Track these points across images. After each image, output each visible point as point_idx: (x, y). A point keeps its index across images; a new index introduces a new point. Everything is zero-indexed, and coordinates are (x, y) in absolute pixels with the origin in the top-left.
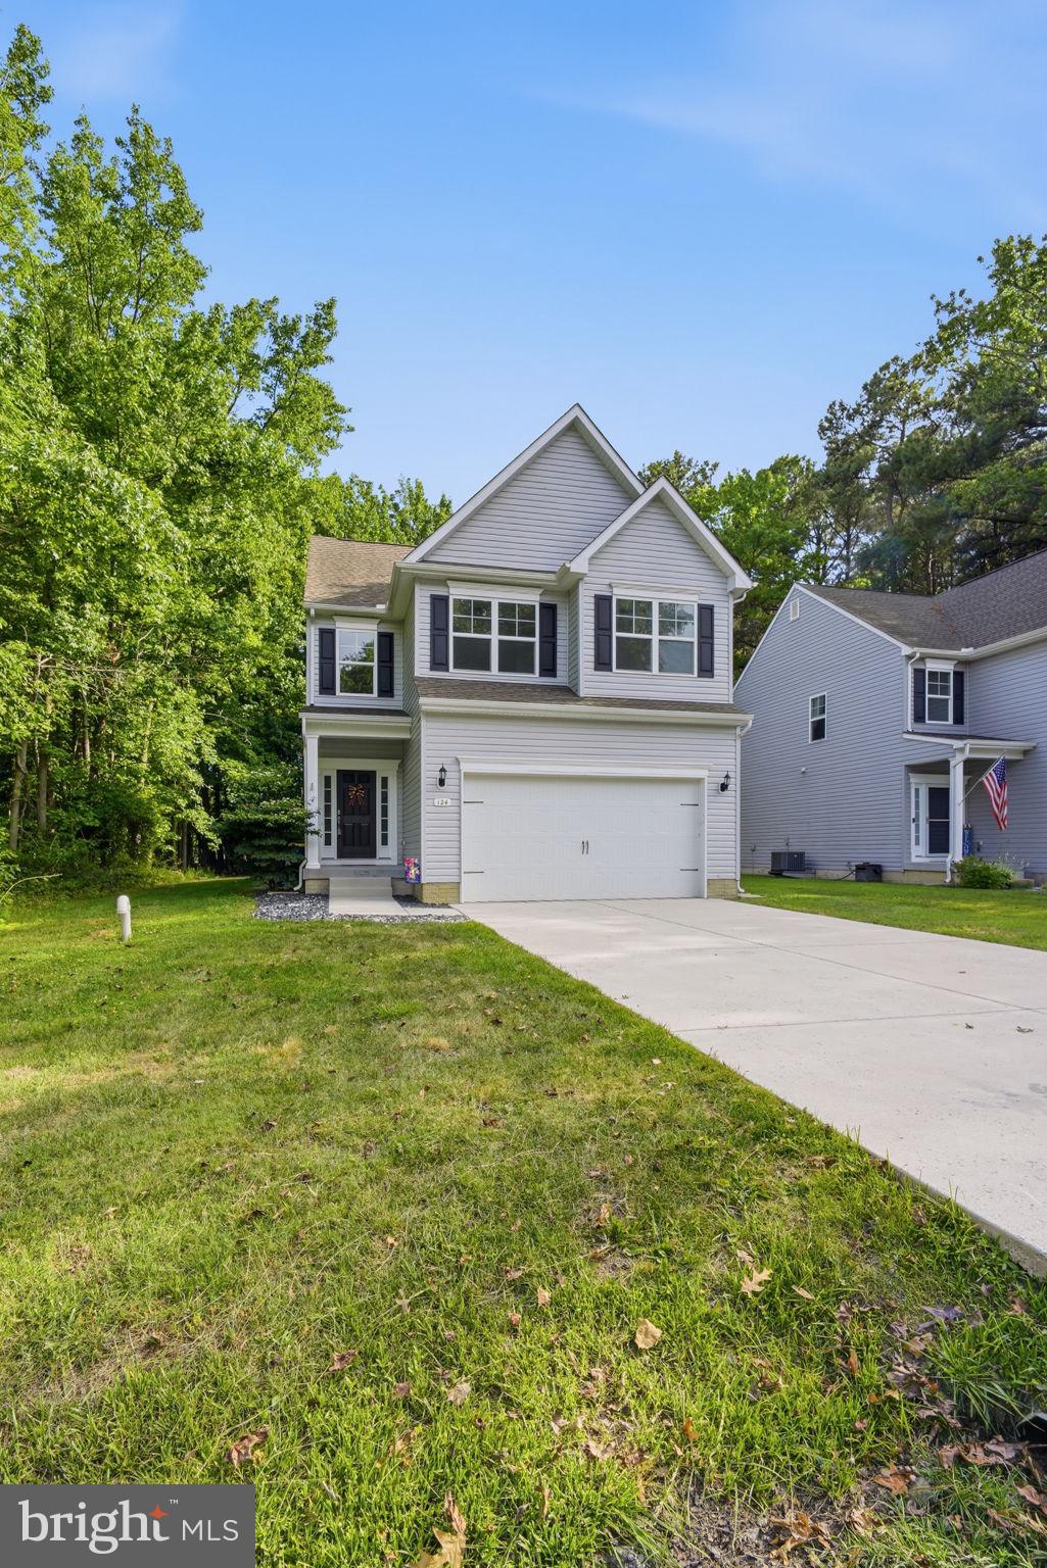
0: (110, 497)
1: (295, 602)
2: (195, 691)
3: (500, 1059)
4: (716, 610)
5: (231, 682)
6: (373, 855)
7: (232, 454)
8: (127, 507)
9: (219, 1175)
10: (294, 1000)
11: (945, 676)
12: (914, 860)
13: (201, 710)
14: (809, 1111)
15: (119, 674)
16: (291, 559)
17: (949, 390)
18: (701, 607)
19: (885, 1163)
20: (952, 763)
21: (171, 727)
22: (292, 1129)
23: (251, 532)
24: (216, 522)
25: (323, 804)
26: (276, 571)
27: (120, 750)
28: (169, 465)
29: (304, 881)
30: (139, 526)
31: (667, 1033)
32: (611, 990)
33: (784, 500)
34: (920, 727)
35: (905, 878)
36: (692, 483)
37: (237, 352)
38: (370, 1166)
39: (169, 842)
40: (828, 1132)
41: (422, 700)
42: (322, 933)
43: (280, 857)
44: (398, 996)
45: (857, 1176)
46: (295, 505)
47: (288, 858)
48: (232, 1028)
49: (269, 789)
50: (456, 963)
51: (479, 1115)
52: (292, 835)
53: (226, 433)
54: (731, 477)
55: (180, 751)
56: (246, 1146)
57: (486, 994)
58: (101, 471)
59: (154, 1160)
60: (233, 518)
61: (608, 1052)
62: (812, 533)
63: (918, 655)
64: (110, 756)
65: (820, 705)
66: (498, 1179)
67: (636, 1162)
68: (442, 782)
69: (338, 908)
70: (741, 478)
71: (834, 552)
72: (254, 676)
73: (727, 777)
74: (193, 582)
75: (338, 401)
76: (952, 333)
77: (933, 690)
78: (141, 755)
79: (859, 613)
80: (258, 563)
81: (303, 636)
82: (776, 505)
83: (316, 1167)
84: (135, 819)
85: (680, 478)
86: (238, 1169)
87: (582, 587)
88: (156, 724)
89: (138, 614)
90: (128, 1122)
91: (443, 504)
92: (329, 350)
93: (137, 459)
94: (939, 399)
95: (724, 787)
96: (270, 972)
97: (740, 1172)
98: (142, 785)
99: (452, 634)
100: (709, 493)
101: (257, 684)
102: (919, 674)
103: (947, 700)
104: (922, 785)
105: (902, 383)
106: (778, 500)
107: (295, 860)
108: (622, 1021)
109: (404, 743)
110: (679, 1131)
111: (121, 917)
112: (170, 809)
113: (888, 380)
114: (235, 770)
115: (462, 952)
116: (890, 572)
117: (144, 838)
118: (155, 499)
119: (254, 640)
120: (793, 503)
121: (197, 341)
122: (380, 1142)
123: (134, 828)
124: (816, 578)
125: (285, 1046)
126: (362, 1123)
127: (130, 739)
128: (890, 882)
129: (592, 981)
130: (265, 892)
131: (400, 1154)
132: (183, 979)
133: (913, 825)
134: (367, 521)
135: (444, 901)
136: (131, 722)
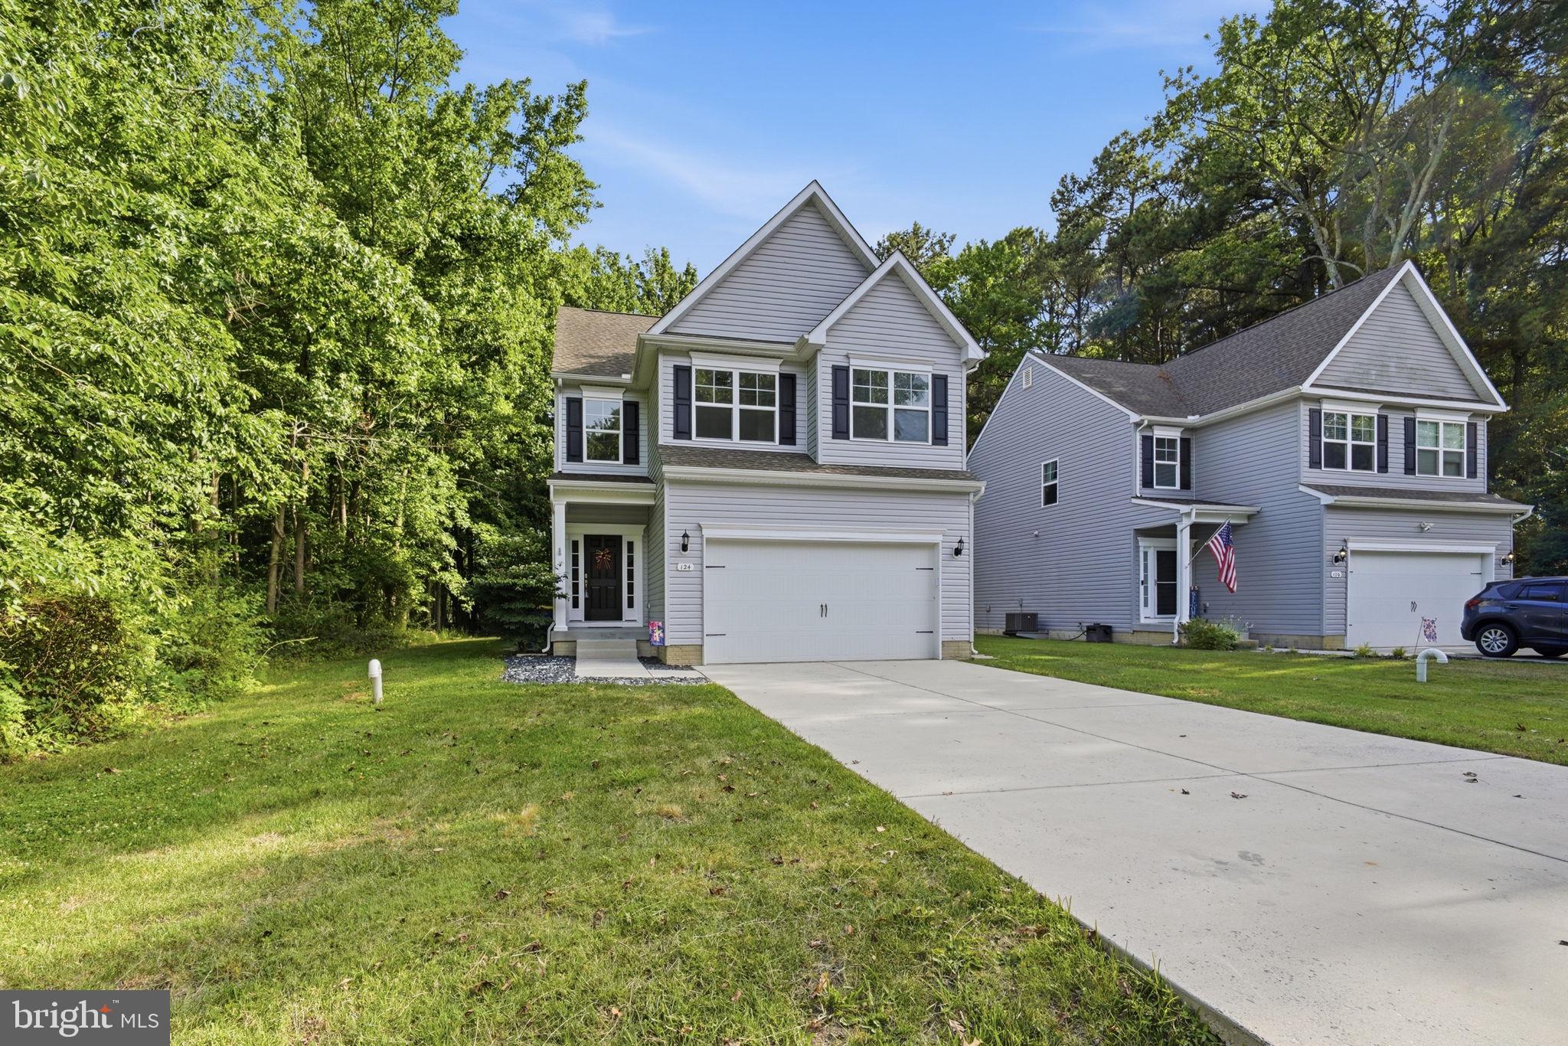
0: (361, 271)
1: (545, 370)
2: (448, 457)
3: (730, 826)
4: (949, 380)
5: (483, 448)
6: (619, 617)
7: (483, 228)
8: (377, 282)
9: (452, 945)
10: (534, 766)
11: (1172, 442)
12: (1143, 621)
13: (454, 475)
14: (1025, 880)
15: (374, 442)
16: (541, 329)
17: (1177, 164)
18: (935, 377)
19: (1094, 933)
20: (1179, 528)
21: (424, 493)
22: (526, 896)
23: (501, 304)
24: (468, 293)
25: (571, 568)
26: (527, 341)
27: (376, 515)
28: (421, 239)
29: (552, 643)
30: (389, 301)
31: (894, 799)
32: (841, 755)
33: (1020, 270)
34: (1148, 492)
35: (1134, 639)
36: (930, 254)
37: (488, 130)
38: (599, 936)
39: (423, 603)
40: (1041, 900)
41: (665, 468)
42: (566, 696)
43: (530, 620)
44: (636, 761)
45: (1067, 946)
46: (546, 277)
47: (535, 621)
48: (473, 794)
49: (518, 554)
50: (696, 727)
51: (707, 884)
52: (542, 597)
53: (477, 208)
54: (969, 248)
55: (434, 514)
56: (479, 916)
57: (721, 760)
58: (352, 247)
59: (390, 930)
60: (484, 290)
61: (835, 819)
62: (1045, 302)
63: (1146, 423)
64: (366, 520)
65: (1052, 470)
66: (721, 949)
67: (855, 931)
68: (685, 548)
69: (583, 670)
70: (978, 248)
71: (1065, 321)
72: (506, 442)
73: (961, 542)
74: (447, 350)
75: (587, 177)
76: (1180, 109)
77: (1160, 456)
78: (396, 519)
79: (1090, 382)
80: (510, 334)
81: (552, 403)
82: (1011, 277)
83: (546, 937)
84: (390, 581)
85: (919, 249)
86: (470, 940)
87: (820, 357)
88: (410, 489)
89: (392, 382)
90: (368, 891)
91: (687, 272)
92: (580, 129)
93: (390, 233)
94: (1167, 173)
95: (958, 552)
96: (513, 737)
97: (956, 942)
98: (397, 548)
99: (695, 403)
100: (948, 263)
101: (508, 450)
102: (1147, 440)
103: (1174, 466)
104: (1150, 548)
105: (1131, 157)
106: (1013, 270)
107: (543, 623)
108: (850, 787)
109: (649, 509)
110: (898, 900)
111: (373, 680)
112: (424, 572)
113: (1118, 153)
114: (488, 534)
115: (701, 716)
116: (1122, 339)
117: (398, 600)
118: (405, 274)
119: (505, 408)
120: (1027, 273)
121: (450, 120)
122: (609, 912)
123: (389, 591)
124: (1049, 346)
125: (524, 813)
126: (593, 892)
127: (385, 504)
128: (1120, 643)
129: (825, 746)
130: (515, 653)
131: (628, 924)
132: (429, 743)
133: (1142, 588)
134: (614, 291)
135: (686, 662)
136: (386, 487)
